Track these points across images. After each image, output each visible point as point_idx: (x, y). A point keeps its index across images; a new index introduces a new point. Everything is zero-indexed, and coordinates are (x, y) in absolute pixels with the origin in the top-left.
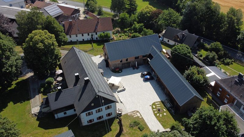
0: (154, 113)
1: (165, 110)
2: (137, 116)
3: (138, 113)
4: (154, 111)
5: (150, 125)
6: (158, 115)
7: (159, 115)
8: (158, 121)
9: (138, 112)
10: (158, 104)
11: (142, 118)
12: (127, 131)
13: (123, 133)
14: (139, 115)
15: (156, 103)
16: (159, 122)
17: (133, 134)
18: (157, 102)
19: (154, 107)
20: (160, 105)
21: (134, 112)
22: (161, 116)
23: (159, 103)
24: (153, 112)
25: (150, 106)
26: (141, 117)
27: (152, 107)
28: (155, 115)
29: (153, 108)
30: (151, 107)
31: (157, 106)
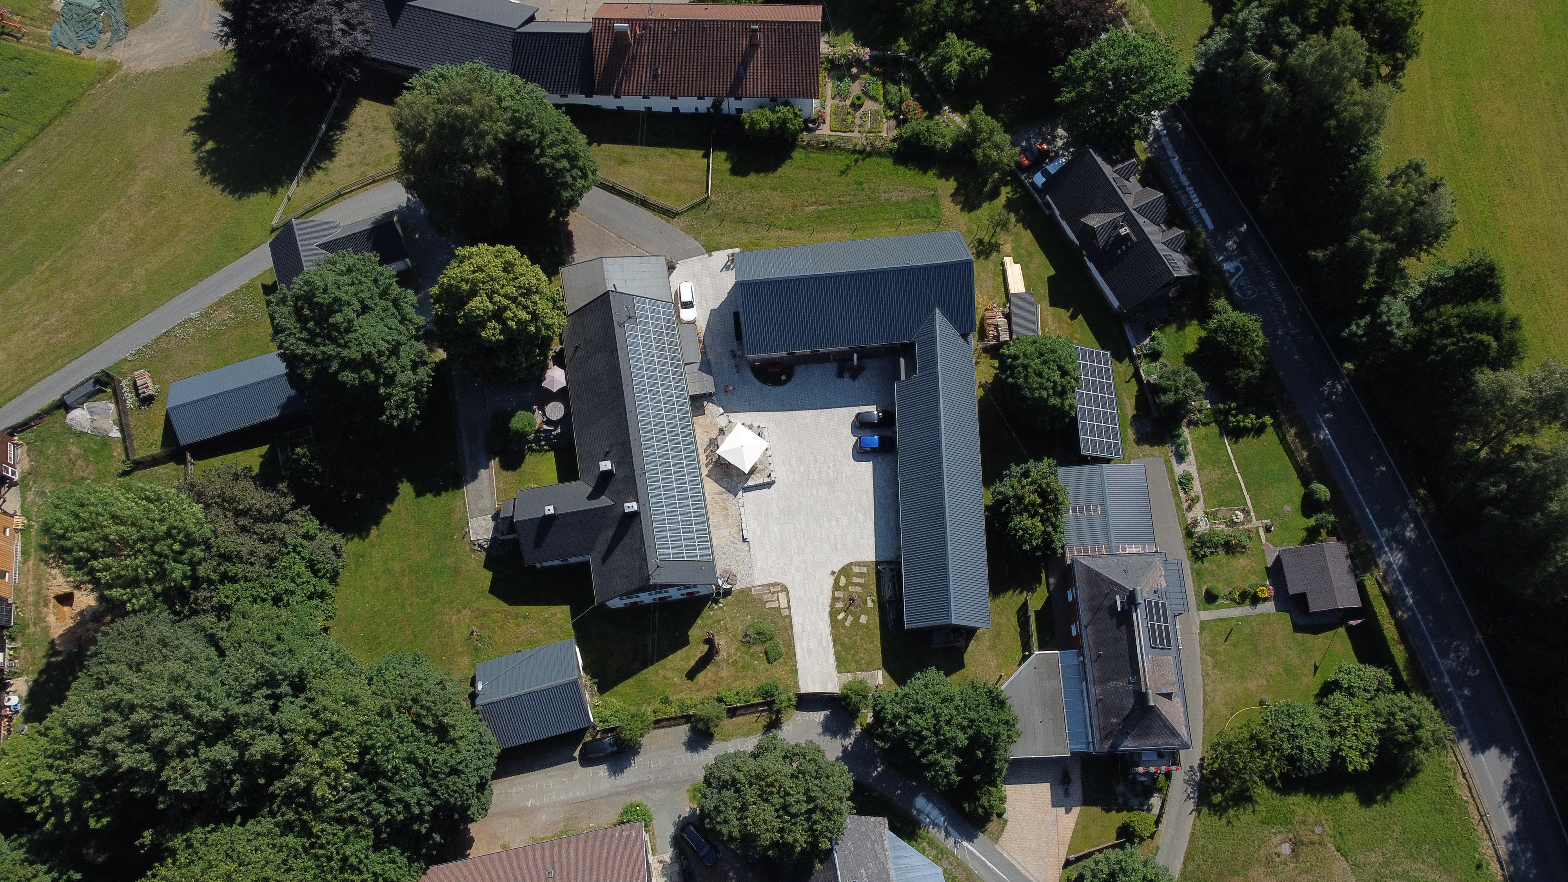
0: (832, 605)
1: (870, 604)
2: (775, 605)
3: (782, 596)
4: (834, 599)
5: (802, 648)
6: (840, 617)
7: (845, 619)
8: (830, 639)
9: (785, 589)
10: (861, 575)
11: (790, 617)
12: (729, 656)
13: (718, 658)
14: (783, 603)
15: (856, 570)
16: (831, 644)
17: (743, 667)
18: (859, 564)
19: (843, 581)
20: (861, 581)
21: (772, 590)
22: (847, 624)
23: (864, 570)
24: (828, 602)
25: (833, 573)
26: (785, 613)
27: (837, 581)
28: (833, 613)
29: (836, 587)
30: (831, 581)
31: (855, 580)
